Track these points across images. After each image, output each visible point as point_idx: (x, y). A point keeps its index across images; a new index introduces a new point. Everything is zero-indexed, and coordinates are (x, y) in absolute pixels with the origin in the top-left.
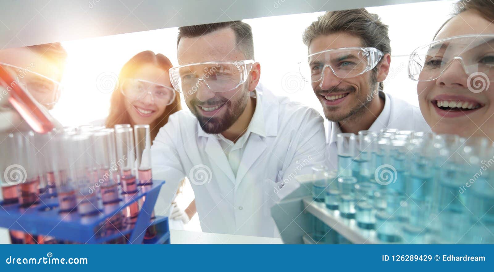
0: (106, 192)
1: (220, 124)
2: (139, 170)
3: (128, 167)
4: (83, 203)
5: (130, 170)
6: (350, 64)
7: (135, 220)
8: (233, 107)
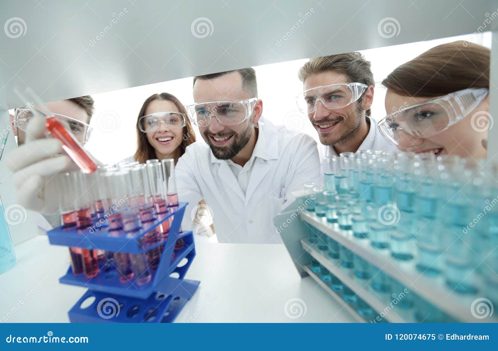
0: (144, 214)
1: (228, 152)
2: (168, 195)
3: (158, 193)
4: (127, 223)
5: (160, 195)
6: (338, 98)
7: (167, 235)
8: (240, 138)
